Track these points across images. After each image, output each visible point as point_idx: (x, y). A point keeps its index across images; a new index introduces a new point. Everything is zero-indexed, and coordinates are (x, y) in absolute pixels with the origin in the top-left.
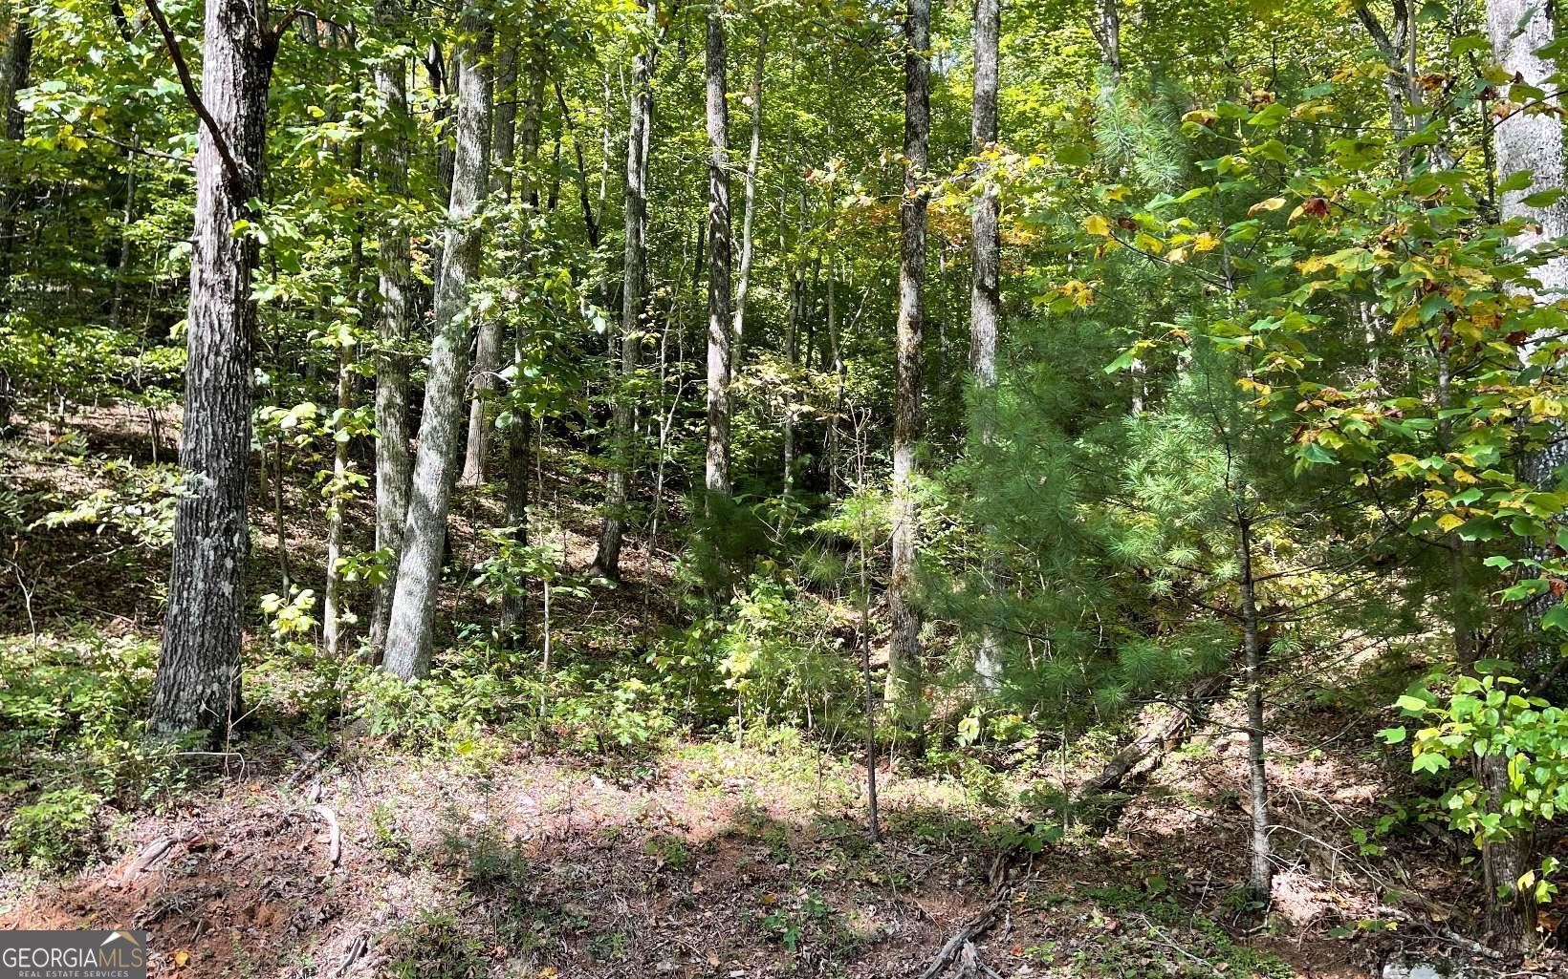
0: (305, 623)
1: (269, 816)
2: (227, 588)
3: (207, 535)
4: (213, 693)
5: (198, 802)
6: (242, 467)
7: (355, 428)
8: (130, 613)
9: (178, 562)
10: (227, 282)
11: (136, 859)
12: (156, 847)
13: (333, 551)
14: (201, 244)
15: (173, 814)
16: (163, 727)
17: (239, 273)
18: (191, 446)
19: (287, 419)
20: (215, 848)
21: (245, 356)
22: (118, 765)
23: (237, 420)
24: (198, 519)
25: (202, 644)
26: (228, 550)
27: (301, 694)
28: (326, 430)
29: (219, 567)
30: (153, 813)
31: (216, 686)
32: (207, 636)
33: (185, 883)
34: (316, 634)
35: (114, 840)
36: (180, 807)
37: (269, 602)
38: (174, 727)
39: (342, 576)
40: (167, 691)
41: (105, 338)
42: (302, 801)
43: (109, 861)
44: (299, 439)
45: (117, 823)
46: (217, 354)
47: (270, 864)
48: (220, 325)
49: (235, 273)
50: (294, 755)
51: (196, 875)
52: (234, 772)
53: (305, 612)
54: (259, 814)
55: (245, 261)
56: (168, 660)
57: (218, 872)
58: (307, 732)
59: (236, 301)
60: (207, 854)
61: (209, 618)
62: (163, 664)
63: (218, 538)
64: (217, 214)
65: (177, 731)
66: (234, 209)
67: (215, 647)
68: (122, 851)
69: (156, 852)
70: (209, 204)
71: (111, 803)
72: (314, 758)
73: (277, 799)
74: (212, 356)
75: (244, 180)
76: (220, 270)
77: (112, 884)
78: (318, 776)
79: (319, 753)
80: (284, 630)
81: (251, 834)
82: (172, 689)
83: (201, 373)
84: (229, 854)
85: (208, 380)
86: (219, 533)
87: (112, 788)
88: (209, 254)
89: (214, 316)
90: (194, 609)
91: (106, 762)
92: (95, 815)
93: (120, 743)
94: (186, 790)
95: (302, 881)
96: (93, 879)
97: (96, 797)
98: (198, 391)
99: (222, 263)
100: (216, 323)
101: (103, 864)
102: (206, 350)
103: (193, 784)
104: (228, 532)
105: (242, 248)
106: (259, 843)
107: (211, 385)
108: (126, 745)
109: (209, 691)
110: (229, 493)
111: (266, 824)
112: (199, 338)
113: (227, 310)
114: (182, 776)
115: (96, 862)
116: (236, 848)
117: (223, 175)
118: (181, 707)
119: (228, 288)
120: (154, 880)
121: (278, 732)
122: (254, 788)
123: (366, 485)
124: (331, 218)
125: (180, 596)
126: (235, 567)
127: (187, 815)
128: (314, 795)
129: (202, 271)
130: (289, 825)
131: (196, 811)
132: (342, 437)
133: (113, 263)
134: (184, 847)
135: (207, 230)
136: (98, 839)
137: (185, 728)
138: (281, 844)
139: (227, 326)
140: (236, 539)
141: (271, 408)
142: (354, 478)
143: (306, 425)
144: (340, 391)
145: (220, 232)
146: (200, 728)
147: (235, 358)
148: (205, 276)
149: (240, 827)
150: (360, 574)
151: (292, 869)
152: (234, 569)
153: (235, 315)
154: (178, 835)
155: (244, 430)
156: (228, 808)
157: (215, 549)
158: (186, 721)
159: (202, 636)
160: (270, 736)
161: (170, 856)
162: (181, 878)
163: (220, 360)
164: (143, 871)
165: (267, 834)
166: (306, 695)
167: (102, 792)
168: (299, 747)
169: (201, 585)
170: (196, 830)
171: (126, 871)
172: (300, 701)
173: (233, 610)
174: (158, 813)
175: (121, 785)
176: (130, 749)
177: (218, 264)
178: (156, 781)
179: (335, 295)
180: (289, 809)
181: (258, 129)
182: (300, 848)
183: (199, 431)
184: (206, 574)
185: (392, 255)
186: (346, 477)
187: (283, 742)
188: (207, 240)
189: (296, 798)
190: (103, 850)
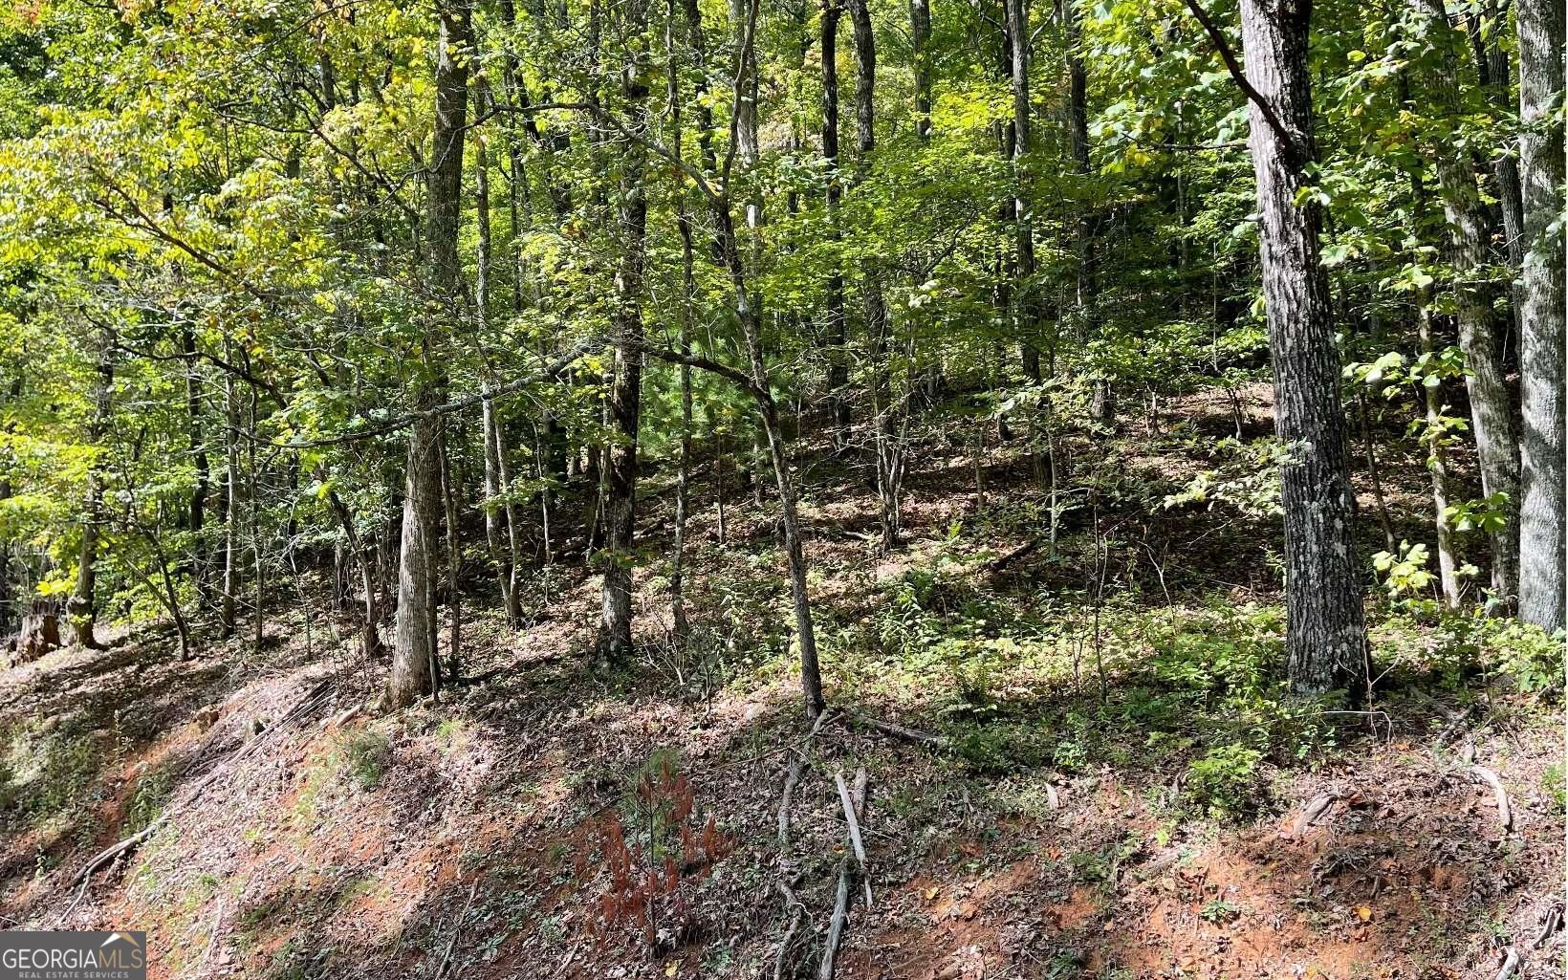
0: (1422, 579)
1: (1425, 775)
2: (1340, 549)
3: (1312, 499)
4: (1343, 653)
5: (1349, 760)
6: (1337, 428)
7: (1443, 371)
8: (1245, 581)
9: (1290, 529)
10: (1295, 250)
11: (1302, 813)
12: (1319, 802)
13: (1440, 501)
14: (1266, 220)
15: (1327, 769)
16: (1301, 687)
17: (1305, 238)
18: (1285, 414)
19: (1372, 372)
20: (1376, 807)
21: (1322, 319)
22: (1270, 723)
23: (1325, 383)
24: (1303, 484)
25: (1325, 606)
26: (1336, 511)
27: (1430, 651)
28: (1413, 377)
29: (1330, 529)
30: (1309, 770)
31: (1345, 646)
32: (1328, 597)
33: (1352, 839)
34: (1434, 589)
35: (1278, 793)
36: (1333, 765)
37: (1381, 560)
38: (1311, 687)
39: (1453, 526)
40: (1300, 653)
41: (1182, 332)
42: (1456, 761)
43: (1277, 814)
44: (1387, 391)
45: (1279, 780)
46: (1297, 322)
47: (1437, 826)
48: (1295, 293)
49: (1301, 239)
50: (1437, 714)
51: (1362, 832)
52: (1382, 731)
53: (1420, 568)
54: (1413, 774)
55: (1309, 225)
56: (1295, 622)
57: (1383, 830)
58: (1445, 690)
59: (1307, 266)
60: (1369, 812)
61: (1328, 580)
62: (1290, 628)
63: (1325, 501)
64: (1278, 187)
65: (1315, 691)
66: (1292, 178)
67: (1338, 608)
68: (1287, 805)
69: (1319, 807)
70: (1268, 179)
71: (1268, 759)
72: (1460, 717)
73: (1429, 759)
74: (1292, 325)
75: (1298, 147)
76: (1287, 240)
77: (1283, 835)
78: (1468, 736)
79: (1465, 712)
80: (1401, 587)
81: (1409, 794)
82: (1305, 649)
83: (1284, 344)
84: (1391, 813)
85: (1292, 348)
86: (1325, 495)
87: (1268, 745)
88: (1274, 227)
89: (1288, 286)
90: (1312, 572)
91: (1259, 720)
92: (1257, 770)
93: (1268, 703)
94: (1336, 749)
95: (1475, 845)
96: (1267, 831)
97: (1255, 753)
98: (1284, 361)
99: (1288, 233)
100: (1291, 292)
101: (1272, 817)
102: (1285, 321)
103: (1342, 743)
104: (1333, 494)
105: (1304, 213)
106: (1419, 804)
107: (1295, 353)
108: (1274, 704)
109: (1338, 651)
110: (1328, 454)
111: (1423, 784)
112: (1276, 310)
113: (1299, 276)
114: (1331, 733)
115: (1266, 815)
116: (1397, 807)
117: (1278, 148)
118: (1315, 668)
119: (1297, 255)
120: (1323, 833)
121: (1415, 690)
122: (1402, 747)
123: (1466, 428)
124: (1389, 160)
125: (1297, 562)
126: (1345, 527)
127: (1341, 773)
128: (1467, 757)
129: (1270, 246)
130: (1448, 786)
131: (1349, 769)
132: (1432, 381)
133: (1175, 264)
134: (1345, 804)
135: (1270, 205)
136: (1263, 793)
137: (1322, 688)
138: (1442, 805)
139: (1302, 293)
140: (1342, 499)
141: (1354, 365)
142: (1450, 422)
143: (1392, 376)
144: (1424, 334)
145: (1282, 203)
146: (1335, 688)
147: (1314, 322)
148: (1273, 249)
149: (1396, 785)
150: (1474, 524)
151: (1461, 832)
152: (1345, 529)
153: (1308, 280)
154: (1336, 792)
155: (1334, 392)
156: (1380, 767)
157: (1324, 511)
158: (1321, 681)
159: (1324, 597)
160: (1408, 695)
161: (1334, 812)
162: (1348, 834)
163: (1300, 326)
164: (1310, 824)
165: (1427, 794)
166: (1437, 652)
167: (1259, 749)
168: (1441, 706)
169: (1315, 548)
170: (1353, 788)
171: (1294, 824)
172: (1431, 659)
173: (1350, 570)
174: (1313, 769)
175: (1275, 744)
176: (1277, 708)
177: (1284, 236)
178: (1305, 739)
179: (1405, 237)
180: (1444, 771)
181: (1303, 93)
182: (1466, 809)
183: (1290, 399)
184: (1318, 538)
185: (1454, 181)
186: (1442, 423)
187: (1423, 700)
188: (1271, 215)
189: (1450, 758)
190: (1270, 803)
